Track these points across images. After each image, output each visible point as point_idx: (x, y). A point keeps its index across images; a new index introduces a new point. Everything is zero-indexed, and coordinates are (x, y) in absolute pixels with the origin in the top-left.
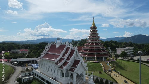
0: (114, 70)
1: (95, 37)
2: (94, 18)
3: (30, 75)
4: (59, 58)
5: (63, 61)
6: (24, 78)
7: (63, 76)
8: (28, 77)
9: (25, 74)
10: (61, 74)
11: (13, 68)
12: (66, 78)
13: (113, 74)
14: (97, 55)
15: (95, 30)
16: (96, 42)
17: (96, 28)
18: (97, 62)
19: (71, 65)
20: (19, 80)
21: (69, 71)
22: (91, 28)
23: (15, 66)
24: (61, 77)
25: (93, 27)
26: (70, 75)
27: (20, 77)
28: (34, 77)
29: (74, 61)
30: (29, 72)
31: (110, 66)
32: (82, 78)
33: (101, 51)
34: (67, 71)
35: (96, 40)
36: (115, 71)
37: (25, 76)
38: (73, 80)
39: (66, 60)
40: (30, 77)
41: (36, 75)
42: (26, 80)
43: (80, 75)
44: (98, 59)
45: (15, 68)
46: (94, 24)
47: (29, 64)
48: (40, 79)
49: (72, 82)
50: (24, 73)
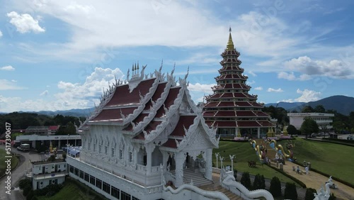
0: (291, 157)
1: (235, 76)
2: (230, 30)
3: (57, 171)
4: (136, 113)
5: (146, 121)
6: (38, 178)
7: (145, 163)
8: (50, 177)
9: (44, 168)
10: (138, 157)
11: (18, 157)
12: (155, 168)
13: (289, 167)
14: (240, 124)
15: (234, 60)
16: (237, 91)
17: (238, 54)
18: (242, 139)
19: (170, 132)
20: (25, 184)
21: (162, 149)
22: (224, 55)
23: (22, 154)
24: (139, 168)
25: (229, 52)
26: (166, 159)
27: (30, 175)
28: (66, 176)
29: (176, 121)
30: (55, 164)
31: (279, 148)
32: (203, 170)
33: (250, 114)
34: (157, 147)
35: (237, 86)
36: (294, 162)
37: (44, 173)
38: (174, 174)
39: (155, 117)
40: (56, 176)
41: (72, 171)
42: (46, 184)
43: (195, 159)
44: (243, 132)
45: (23, 157)
46: (231, 45)
47: (61, 148)
48: (82, 181)
49: (172, 180)
50: (42, 165)
